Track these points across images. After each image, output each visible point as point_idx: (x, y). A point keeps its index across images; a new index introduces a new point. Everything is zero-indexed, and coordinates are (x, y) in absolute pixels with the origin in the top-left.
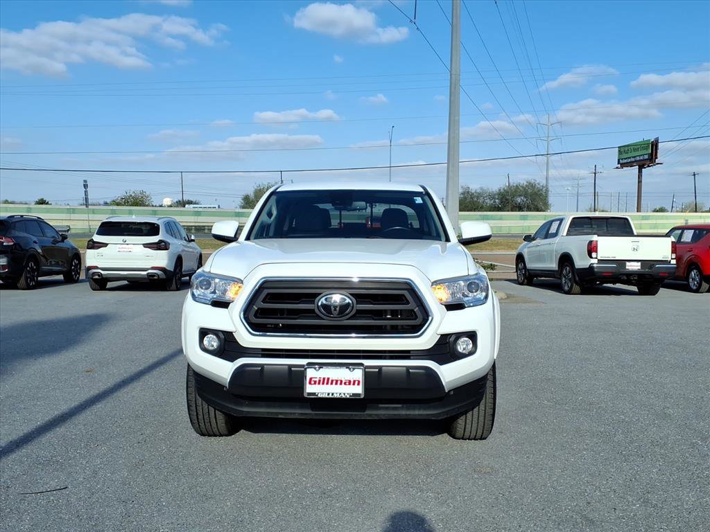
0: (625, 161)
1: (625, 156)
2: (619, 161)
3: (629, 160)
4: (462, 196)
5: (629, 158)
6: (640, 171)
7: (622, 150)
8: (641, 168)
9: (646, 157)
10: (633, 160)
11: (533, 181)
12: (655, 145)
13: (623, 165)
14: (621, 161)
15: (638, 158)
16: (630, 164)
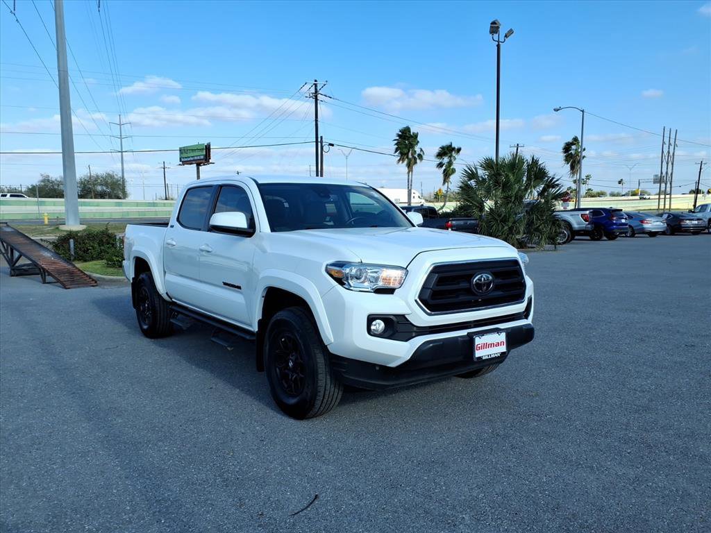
0: (186, 160)
1: (185, 155)
2: (180, 159)
3: (189, 159)
4: (42, 184)
5: (189, 157)
6: (198, 169)
7: (182, 151)
8: (198, 165)
9: (202, 157)
10: (192, 159)
11: (111, 173)
12: (208, 148)
13: (184, 163)
14: (183, 160)
15: (196, 158)
16: (190, 163)
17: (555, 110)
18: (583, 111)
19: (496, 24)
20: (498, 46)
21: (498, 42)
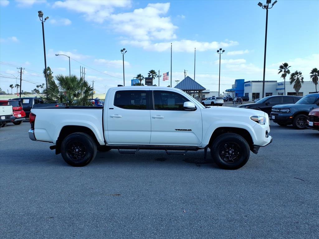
17: (56, 55)
18: (69, 57)
19: (41, 12)
20: (43, 23)
21: (42, 21)
